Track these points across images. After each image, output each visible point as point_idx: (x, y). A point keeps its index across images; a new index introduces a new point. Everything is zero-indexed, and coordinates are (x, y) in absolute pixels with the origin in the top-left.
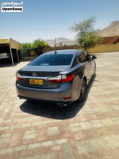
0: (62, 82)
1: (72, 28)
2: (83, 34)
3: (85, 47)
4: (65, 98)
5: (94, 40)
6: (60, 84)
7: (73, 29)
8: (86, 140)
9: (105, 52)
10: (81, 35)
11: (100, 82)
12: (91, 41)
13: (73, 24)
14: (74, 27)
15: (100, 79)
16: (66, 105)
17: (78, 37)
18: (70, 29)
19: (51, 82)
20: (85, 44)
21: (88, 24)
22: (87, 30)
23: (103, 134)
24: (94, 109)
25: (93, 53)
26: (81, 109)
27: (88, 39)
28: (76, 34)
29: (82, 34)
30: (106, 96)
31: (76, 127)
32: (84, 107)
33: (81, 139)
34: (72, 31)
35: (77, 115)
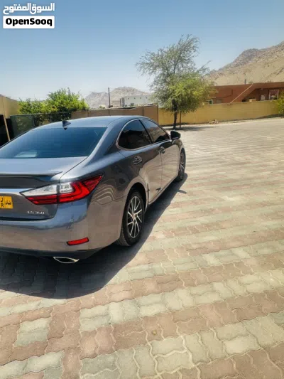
0: (62, 200)
1: (143, 63)
2: (169, 79)
3: (175, 109)
4: (70, 244)
5: (194, 93)
6: (56, 205)
7: (146, 66)
8: (111, 352)
9: (223, 121)
10: (165, 81)
11: (191, 194)
12: (187, 95)
13: (144, 55)
14: (148, 62)
15: (192, 186)
16: (76, 261)
17: (159, 86)
18: (139, 65)
19: (31, 201)
20: (174, 102)
21: (180, 54)
22: (179, 70)
23: (158, 333)
24: (156, 266)
25: (194, 124)
26: (125, 267)
27: (180, 89)
28: (152, 78)
29: (168, 77)
30: (195, 231)
31: (94, 317)
32: (133, 260)
33: (97, 352)
34: (142, 71)
35: (109, 283)
